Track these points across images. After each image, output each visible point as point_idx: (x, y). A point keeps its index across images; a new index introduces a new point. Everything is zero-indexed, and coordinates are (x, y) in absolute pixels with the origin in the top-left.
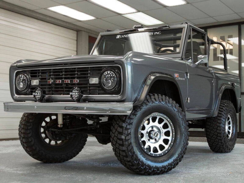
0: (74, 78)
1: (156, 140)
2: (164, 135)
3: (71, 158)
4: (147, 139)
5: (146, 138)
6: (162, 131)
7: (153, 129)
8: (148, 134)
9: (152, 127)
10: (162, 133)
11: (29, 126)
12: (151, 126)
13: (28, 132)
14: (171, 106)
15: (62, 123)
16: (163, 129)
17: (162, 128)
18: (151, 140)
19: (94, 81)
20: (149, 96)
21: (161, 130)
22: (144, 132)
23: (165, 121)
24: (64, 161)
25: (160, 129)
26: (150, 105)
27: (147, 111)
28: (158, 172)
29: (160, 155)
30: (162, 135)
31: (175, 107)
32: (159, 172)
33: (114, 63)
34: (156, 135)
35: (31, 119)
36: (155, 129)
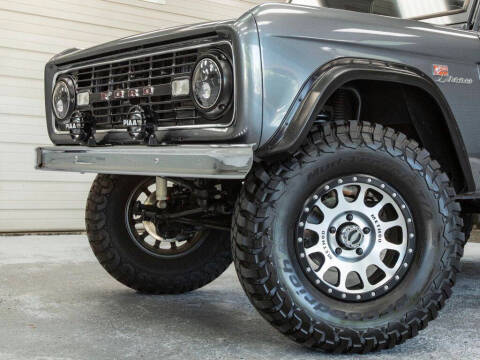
0: (146, 83)
1: (359, 251)
2: (383, 238)
3: (200, 286)
4: (328, 248)
5: (327, 245)
6: (376, 228)
7: (353, 221)
8: (333, 236)
9: (349, 215)
10: (377, 231)
11: (100, 204)
12: (346, 212)
13: (97, 218)
14: (400, 154)
15: (165, 199)
16: (380, 222)
17: (378, 219)
18: (345, 253)
19: (180, 87)
20: (332, 128)
21: (375, 225)
22: (320, 229)
23: (387, 199)
24: (182, 292)
25: (373, 221)
26: (331, 151)
27: (322, 170)
28: (355, 346)
29: (367, 298)
30: (377, 238)
31: (415, 160)
32: (359, 346)
33: (217, 36)
34: (354, 237)
35: (105, 188)
36: (356, 220)
